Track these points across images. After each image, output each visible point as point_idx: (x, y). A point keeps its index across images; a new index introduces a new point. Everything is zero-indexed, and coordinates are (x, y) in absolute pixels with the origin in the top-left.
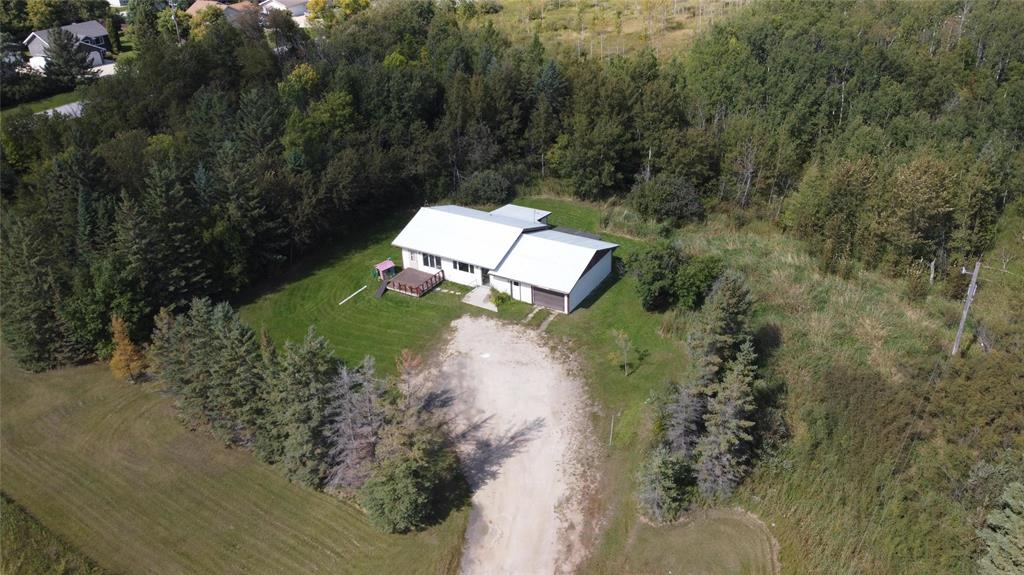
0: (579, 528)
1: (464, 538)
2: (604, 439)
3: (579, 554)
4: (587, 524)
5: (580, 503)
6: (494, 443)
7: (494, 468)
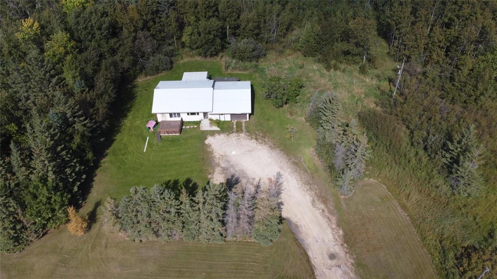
0: (326, 210)
1: (293, 233)
2: (306, 171)
3: (334, 219)
4: (327, 207)
5: (318, 201)
7: (280, 200)
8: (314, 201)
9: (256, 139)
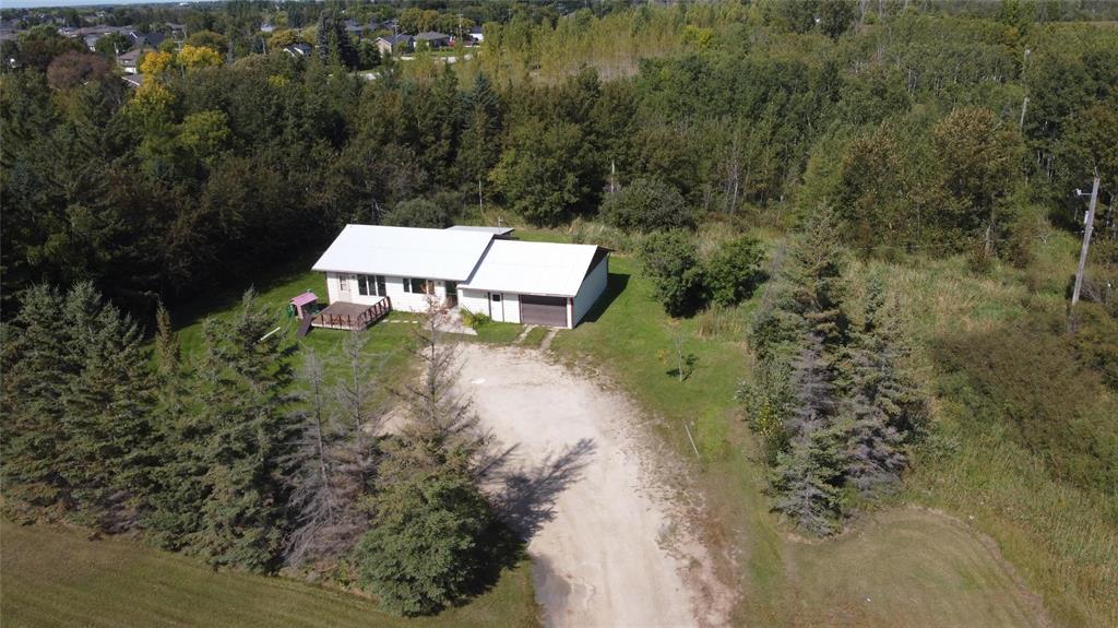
0: (707, 564)
1: (536, 606)
2: (690, 453)
3: (725, 598)
4: (715, 556)
5: (692, 532)
6: (532, 478)
7: (545, 507)
8: (673, 530)
9: (569, 366)
